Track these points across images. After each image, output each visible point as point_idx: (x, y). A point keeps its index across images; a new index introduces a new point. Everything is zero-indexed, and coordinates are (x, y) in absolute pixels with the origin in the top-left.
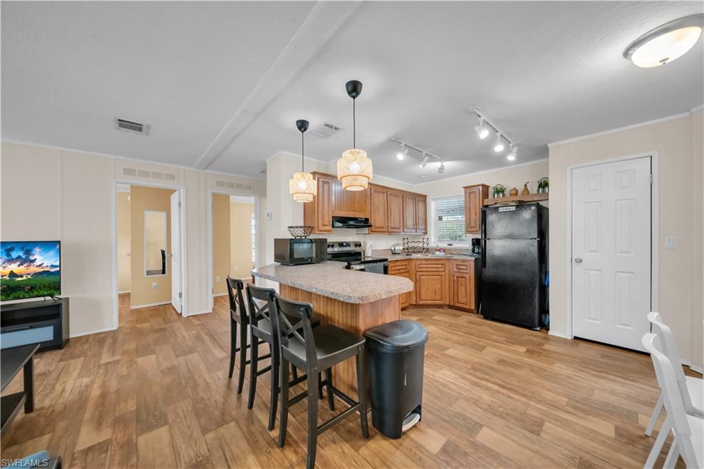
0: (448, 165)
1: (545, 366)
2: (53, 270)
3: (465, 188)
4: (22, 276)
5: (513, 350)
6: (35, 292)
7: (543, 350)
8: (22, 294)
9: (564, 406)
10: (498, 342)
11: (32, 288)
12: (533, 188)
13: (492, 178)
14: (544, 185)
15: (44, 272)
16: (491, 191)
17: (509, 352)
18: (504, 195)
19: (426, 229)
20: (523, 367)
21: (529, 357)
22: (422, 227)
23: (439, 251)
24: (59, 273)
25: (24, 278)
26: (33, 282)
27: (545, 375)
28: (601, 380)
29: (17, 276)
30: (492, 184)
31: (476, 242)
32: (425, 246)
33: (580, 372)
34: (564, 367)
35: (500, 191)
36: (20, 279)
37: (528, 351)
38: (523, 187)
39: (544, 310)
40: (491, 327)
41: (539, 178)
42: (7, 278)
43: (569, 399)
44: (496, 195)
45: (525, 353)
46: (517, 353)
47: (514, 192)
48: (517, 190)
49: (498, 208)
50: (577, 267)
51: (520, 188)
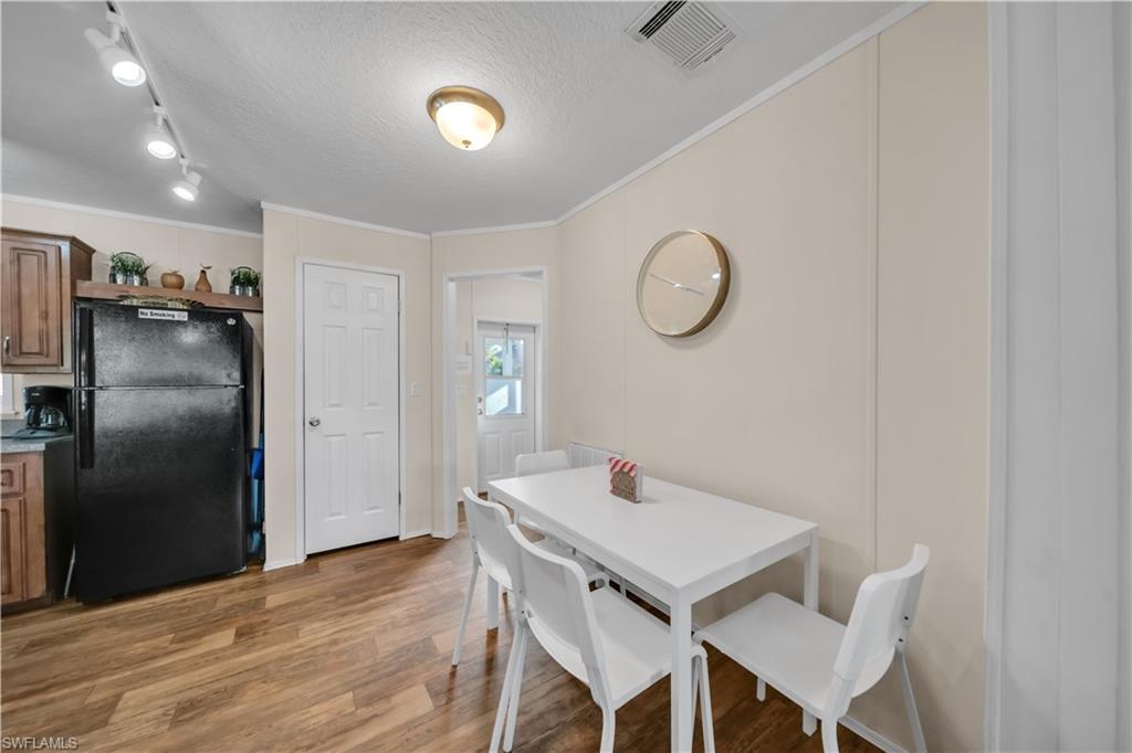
1: (285, 648)
5: (202, 656)
7: (269, 611)
9: (352, 713)
10: (154, 658)
14: (244, 281)
17: (197, 666)
20: (245, 683)
21: (248, 650)
27: (295, 668)
28: (374, 613)
31: (47, 399)
33: (344, 620)
34: (316, 625)
37: (239, 634)
38: (197, 277)
40: (115, 624)
43: (352, 689)
44: (120, 279)
45: (235, 643)
46: (216, 656)
47: (172, 280)
48: (181, 279)
50: (314, 436)
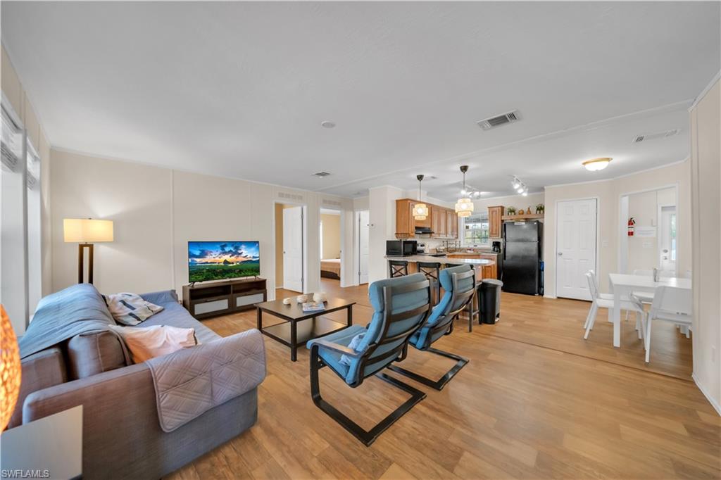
0: (482, 193)
2: (254, 260)
3: (489, 208)
4: (233, 263)
6: (243, 274)
8: (233, 274)
11: (241, 271)
12: (534, 210)
13: (507, 202)
14: (541, 209)
15: (248, 261)
16: (506, 211)
18: (515, 214)
19: (457, 235)
22: (456, 233)
23: (470, 250)
24: (258, 261)
25: (235, 264)
26: (240, 267)
29: (230, 263)
30: (507, 206)
31: (496, 244)
32: (458, 247)
35: (512, 211)
36: (231, 265)
38: (527, 210)
39: (541, 286)
41: (537, 204)
42: (222, 264)
44: (510, 214)
47: (521, 212)
48: (523, 211)
49: (513, 223)
50: (560, 258)
51: (526, 210)
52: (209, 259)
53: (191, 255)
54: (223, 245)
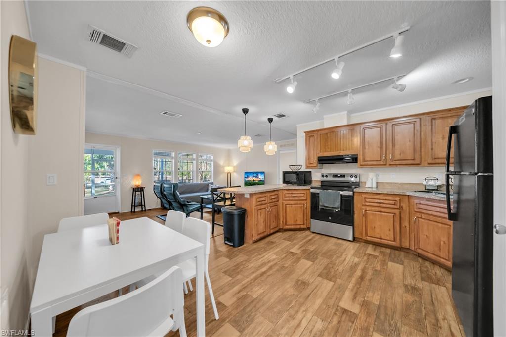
24: (264, 181)
52: (249, 179)
53: (245, 178)
54: (253, 173)
